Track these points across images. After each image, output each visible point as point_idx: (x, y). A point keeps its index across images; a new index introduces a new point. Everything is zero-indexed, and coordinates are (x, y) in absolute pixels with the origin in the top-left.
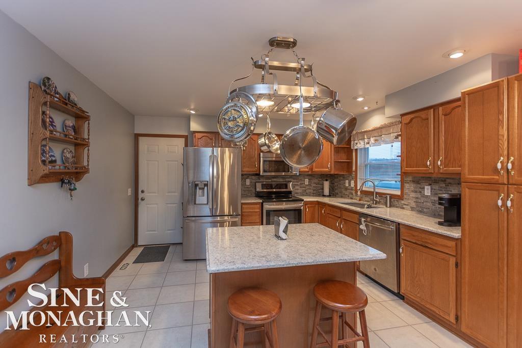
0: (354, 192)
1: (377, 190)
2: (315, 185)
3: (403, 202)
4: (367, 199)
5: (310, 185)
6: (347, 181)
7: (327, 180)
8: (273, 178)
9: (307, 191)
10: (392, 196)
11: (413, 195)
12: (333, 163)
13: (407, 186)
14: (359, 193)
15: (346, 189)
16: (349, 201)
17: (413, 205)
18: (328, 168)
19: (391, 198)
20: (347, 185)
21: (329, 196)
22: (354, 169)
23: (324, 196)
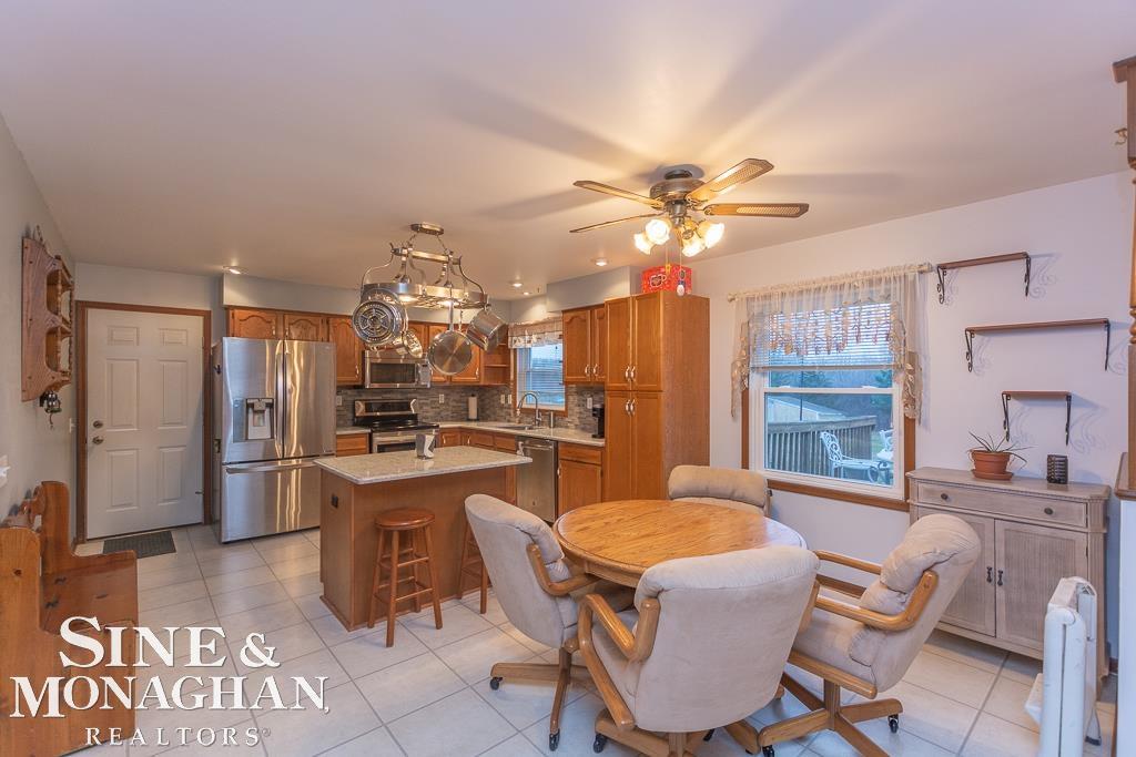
0: (512, 411)
1: (540, 407)
2: (455, 404)
3: (567, 419)
4: (529, 420)
5: (446, 404)
6: (503, 396)
7: (473, 396)
8: (386, 393)
9: (443, 414)
10: (556, 413)
11: (577, 409)
12: (483, 369)
13: (571, 398)
14: (518, 412)
15: (502, 407)
16: (506, 424)
17: (577, 422)
18: (475, 375)
19: (555, 415)
20: (503, 402)
21: (477, 420)
22: (512, 377)
23: (469, 420)
